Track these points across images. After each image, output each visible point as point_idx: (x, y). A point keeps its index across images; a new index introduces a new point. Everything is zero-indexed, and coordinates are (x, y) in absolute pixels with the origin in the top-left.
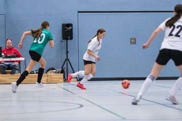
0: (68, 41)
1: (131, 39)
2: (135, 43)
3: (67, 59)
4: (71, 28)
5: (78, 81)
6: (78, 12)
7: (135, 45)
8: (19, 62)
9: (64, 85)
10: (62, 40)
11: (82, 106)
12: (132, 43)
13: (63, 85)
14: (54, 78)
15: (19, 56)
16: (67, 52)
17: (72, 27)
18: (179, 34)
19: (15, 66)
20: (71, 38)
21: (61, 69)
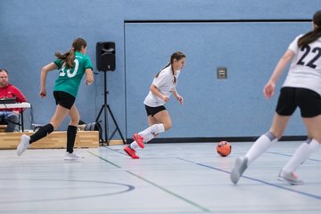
0: (108, 72)
1: (219, 69)
2: (226, 76)
3: (106, 106)
4: (112, 50)
5: (125, 143)
6: (125, 22)
7: (225, 80)
8: (21, 110)
9: (101, 151)
10: (97, 72)
11: (131, 188)
12: (219, 76)
13: (97, 151)
14: (82, 139)
15: (20, 100)
16: (106, 93)
17: (114, 48)
18: (314, 63)
19: (14, 117)
20: (113, 68)
21: (94, 123)
